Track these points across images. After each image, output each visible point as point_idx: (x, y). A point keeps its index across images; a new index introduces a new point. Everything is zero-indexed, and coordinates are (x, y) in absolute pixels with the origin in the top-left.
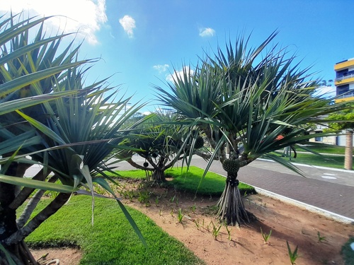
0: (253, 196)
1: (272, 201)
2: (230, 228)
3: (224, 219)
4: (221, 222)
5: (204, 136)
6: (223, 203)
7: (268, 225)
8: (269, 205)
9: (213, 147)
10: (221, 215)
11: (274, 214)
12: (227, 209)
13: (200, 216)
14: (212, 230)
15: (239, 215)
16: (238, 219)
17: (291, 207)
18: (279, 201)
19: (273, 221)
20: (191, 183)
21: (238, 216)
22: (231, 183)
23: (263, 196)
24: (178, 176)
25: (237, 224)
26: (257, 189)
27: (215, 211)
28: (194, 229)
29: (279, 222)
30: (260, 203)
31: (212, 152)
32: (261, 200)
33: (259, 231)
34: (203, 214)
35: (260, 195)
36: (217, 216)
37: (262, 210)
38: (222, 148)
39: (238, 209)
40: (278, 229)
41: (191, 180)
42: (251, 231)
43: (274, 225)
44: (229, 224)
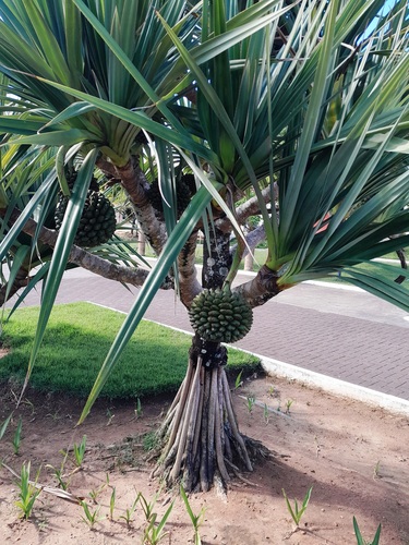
0: (256, 383)
1: (305, 394)
2: (196, 501)
3: (180, 473)
4: (170, 485)
5: (120, 201)
6: (178, 423)
7: (299, 468)
8: (298, 406)
9: (154, 240)
10: (171, 462)
11: (311, 429)
12: (189, 443)
13: (102, 475)
14: (140, 520)
15: (225, 454)
16: (222, 468)
17: (348, 404)
18: (320, 392)
19: (310, 454)
20: (72, 364)
21: (220, 459)
22: (205, 358)
23: (284, 380)
24: (24, 340)
25: (218, 484)
26: (269, 364)
27: (151, 453)
28: (78, 533)
29: (324, 452)
30: (274, 403)
31: (152, 262)
32: (276, 395)
33: (277, 493)
34: (112, 469)
35: (275, 379)
36: (159, 467)
37: (282, 424)
38: (188, 250)
39: (221, 434)
40: (324, 475)
41: (72, 353)
42: (256, 498)
43: (312, 464)
44: (193, 487)
